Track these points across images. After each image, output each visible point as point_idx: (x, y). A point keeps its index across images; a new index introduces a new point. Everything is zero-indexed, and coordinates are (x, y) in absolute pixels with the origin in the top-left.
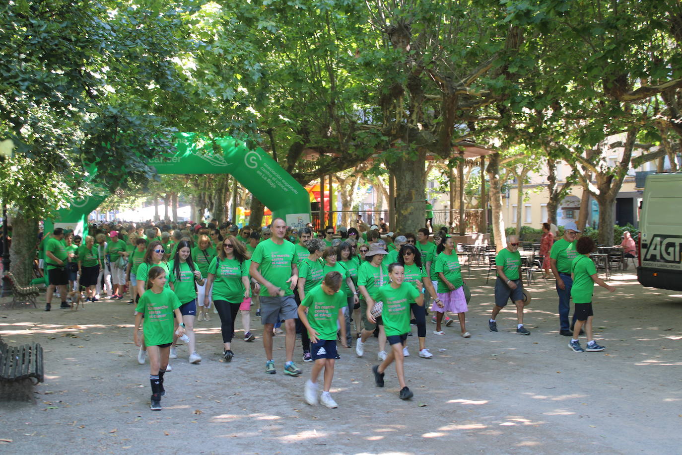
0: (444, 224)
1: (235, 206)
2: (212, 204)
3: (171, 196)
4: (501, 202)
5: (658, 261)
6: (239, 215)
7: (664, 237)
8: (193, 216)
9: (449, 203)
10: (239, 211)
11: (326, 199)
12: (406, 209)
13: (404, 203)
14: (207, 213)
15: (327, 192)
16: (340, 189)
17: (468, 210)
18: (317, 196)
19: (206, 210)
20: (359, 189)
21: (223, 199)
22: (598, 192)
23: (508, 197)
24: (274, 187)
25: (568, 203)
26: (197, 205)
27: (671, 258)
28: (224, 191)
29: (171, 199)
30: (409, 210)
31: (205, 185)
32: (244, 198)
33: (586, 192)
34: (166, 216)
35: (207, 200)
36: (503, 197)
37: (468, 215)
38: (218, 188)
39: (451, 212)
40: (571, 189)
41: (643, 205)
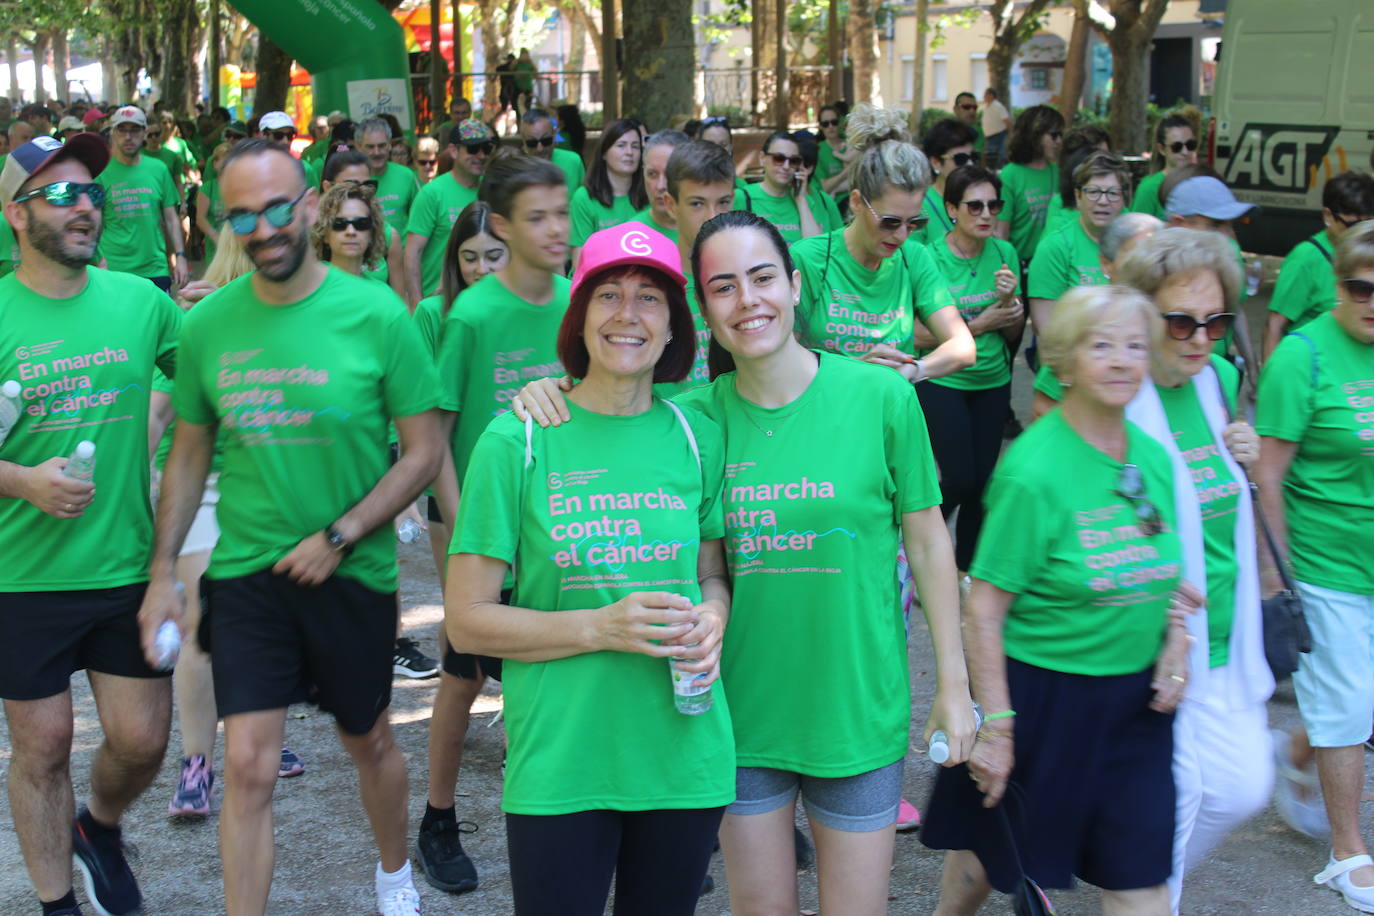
0: (736, 105)
1: (217, 63)
2: (157, 59)
3: (51, 40)
4: (877, 51)
5: (1255, 187)
6: (228, 85)
7: (1268, 130)
8: (110, 87)
9: (749, 52)
10: (228, 77)
11: (445, 45)
12: (647, 65)
13: (641, 50)
14: (144, 82)
15: (446, 27)
16: (479, 19)
17: (795, 69)
18: (423, 37)
19: (142, 73)
20: (525, 18)
21: (184, 45)
22: (1110, 23)
23: (892, 38)
24: (316, 11)
25: (1036, 52)
26: (119, 62)
27: (1284, 180)
28: (185, 23)
29: (50, 45)
30: (654, 68)
31: (137, 9)
32: (236, 42)
33: (1081, 23)
34: (40, 90)
35: (143, 48)
36: (882, 38)
37: (797, 82)
38: (170, 16)
39: (754, 75)
40: (1047, 15)
41: (1224, 52)
